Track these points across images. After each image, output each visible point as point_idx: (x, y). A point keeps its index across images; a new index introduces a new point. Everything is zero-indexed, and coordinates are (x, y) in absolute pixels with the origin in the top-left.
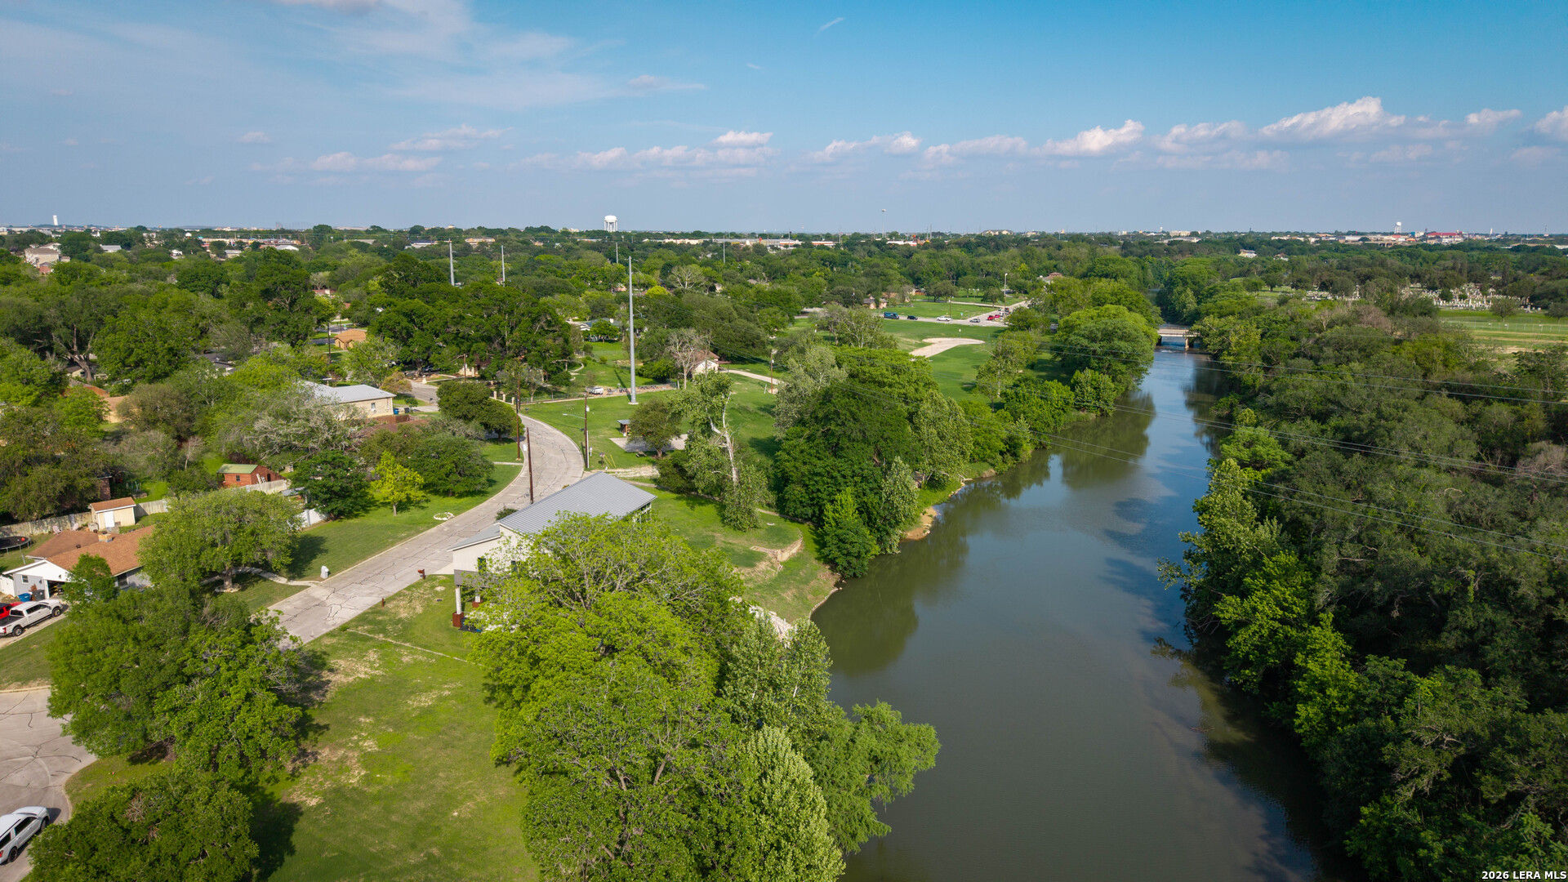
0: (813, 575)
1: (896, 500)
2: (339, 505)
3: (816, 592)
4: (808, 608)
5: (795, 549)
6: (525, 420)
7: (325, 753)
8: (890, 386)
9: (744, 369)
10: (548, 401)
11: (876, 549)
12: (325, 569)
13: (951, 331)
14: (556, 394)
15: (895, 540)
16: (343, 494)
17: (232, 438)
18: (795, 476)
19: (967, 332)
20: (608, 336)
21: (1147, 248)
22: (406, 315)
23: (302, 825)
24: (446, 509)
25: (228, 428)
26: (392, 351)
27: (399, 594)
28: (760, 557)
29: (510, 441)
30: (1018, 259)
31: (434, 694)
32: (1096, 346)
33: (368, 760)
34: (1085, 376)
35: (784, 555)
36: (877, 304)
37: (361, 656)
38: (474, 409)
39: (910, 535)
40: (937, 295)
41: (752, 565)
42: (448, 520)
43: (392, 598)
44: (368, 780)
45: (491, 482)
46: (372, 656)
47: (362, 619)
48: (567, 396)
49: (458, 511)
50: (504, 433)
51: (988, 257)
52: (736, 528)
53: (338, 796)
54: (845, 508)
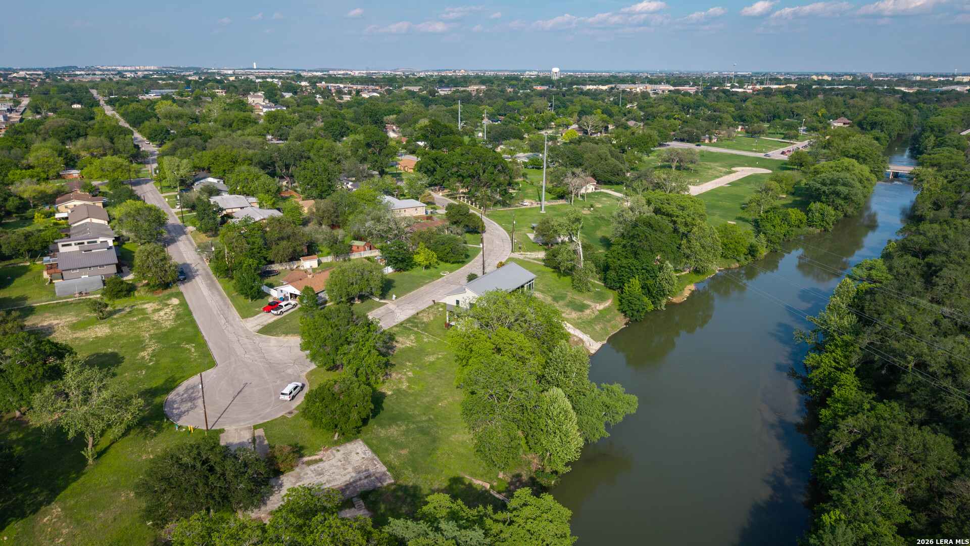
0: (614, 318)
1: (664, 283)
2: (400, 265)
3: (613, 327)
4: (607, 335)
5: (608, 304)
6: (485, 220)
7: (394, 375)
8: (677, 216)
9: (611, 189)
10: (500, 209)
11: (652, 307)
12: (394, 296)
13: (751, 162)
14: (504, 204)
15: (664, 302)
16: (403, 261)
17: (355, 229)
18: (612, 266)
19: (762, 163)
20: (537, 166)
21: (921, 97)
22: (433, 159)
23: (385, 400)
24: (446, 269)
25: (355, 223)
26: (426, 180)
27: (424, 311)
28: (587, 307)
29: (478, 233)
30: (820, 105)
31: (435, 356)
32: (825, 188)
33: (409, 380)
34: (815, 206)
35: (601, 307)
36: (710, 139)
37: (408, 337)
38: (462, 218)
39: (675, 300)
40: (752, 134)
41: (582, 311)
42: (447, 275)
43: (421, 312)
44: (409, 387)
45: (467, 256)
46: (412, 337)
47: (409, 320)
48: (509, 205)
49: (451, 271)
50: (476, 229)
51: (799, 103)
52: (579, 291)
53: (398, 392)
54: (635, 285)
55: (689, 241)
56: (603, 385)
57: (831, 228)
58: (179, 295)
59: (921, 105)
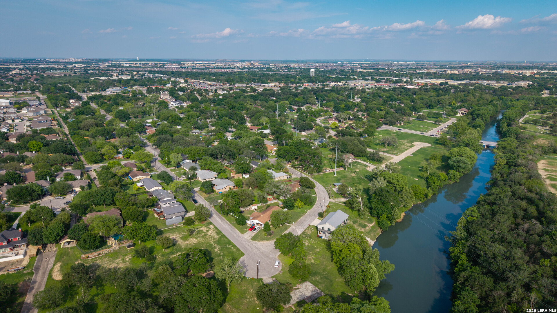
0: (377, 230)
1: (395, 215)
2: (289, 207)
3: (377, 234)
4: (376, 238)
5: (373, 224)
7: (308, 257)
10: (316, 174)
11: (390, 225)
12: (293, 222)
13: (421, 139)
14: (317, 171)
15: (394, 222)
18: (374, 208)
19: (426, 139)
24: (307, 209)
28: (366, 226)
29: (313, 188)
31: (318, 249)
32: (455, 164)
33: (314, 259)
34: (451, 172)
35: (371, 225)
36: (400, 123)
37: (305, 241)
39: (398, 220)
40: (420, 119)
41: (365, 228)
42: (308, 211)
43: (306, 230)
44: (315, 262)
46: (307, 241)
47: (303, 233)
48: (320, 172)
49: (309, 209)
52: (362, 218)
53: (312, 263)
54: (384, 217)
55: (402, 195)
56: (383, 261)
57: (458, 181)
58: (211, 223)
59: (503, 97)
